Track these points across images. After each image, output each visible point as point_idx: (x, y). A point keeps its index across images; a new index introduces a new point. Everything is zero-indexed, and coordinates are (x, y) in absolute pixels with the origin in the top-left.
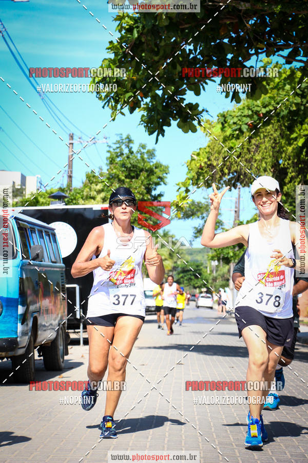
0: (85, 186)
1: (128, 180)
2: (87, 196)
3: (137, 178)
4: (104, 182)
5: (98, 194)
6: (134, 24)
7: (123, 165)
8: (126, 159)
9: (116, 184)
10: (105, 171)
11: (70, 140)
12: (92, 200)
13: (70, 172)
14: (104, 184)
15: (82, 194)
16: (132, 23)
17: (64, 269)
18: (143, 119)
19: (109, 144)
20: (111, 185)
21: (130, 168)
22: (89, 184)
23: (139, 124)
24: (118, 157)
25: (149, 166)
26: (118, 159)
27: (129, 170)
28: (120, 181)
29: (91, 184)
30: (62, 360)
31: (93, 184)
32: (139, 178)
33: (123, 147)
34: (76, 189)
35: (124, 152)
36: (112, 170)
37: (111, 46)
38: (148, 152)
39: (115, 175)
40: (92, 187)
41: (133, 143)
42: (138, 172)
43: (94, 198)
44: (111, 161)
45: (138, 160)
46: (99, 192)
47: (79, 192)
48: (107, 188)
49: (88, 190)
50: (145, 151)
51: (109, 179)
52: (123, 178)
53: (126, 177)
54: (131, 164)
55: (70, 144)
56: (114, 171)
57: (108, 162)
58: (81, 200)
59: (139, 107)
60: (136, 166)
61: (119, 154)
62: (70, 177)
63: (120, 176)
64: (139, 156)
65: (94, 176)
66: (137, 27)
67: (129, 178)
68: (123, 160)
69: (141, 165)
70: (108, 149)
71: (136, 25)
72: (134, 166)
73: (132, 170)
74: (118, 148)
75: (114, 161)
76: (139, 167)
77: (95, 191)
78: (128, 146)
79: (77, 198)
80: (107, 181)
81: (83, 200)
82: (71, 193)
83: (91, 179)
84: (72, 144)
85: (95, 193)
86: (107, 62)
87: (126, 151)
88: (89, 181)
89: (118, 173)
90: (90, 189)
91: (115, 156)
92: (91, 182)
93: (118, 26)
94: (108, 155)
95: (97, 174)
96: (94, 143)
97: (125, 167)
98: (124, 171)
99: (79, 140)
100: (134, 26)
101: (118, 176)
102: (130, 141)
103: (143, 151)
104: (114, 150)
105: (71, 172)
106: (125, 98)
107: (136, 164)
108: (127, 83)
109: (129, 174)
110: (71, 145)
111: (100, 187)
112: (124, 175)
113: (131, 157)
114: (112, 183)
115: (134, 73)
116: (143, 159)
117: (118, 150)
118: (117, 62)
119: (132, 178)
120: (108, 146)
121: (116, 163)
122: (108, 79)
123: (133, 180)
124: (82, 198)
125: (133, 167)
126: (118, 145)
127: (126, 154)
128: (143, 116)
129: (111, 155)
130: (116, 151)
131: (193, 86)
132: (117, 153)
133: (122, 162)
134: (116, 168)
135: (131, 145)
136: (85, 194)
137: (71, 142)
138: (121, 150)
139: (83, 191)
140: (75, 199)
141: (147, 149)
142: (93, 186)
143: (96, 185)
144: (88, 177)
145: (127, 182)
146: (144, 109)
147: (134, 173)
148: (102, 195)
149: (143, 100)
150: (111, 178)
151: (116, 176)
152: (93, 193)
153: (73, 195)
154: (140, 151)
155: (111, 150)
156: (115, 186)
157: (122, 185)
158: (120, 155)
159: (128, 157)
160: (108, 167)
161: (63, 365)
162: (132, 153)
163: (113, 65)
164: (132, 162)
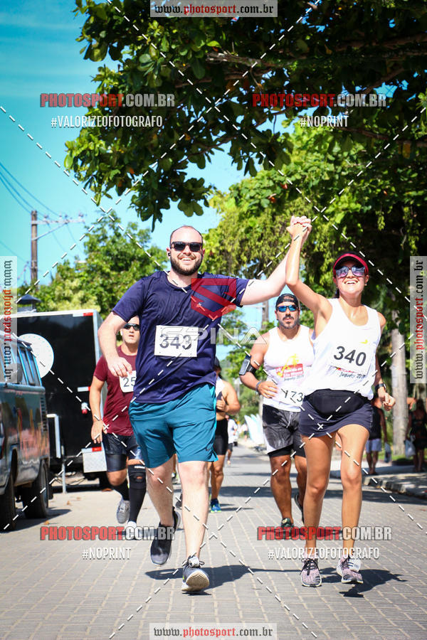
0: (55, 282)
1: (114, 273)
2: (59, 296)
3: (127, 270)
4: (81, 276)
5: (74, 293)
6: (119, 85)
7: (108, 253)
8: (111, 244)
9: (99, 279)
10: (82, 261)
11: (32, 219)
12: (67, 302)
13: (33, 264)
14: (82, 279)
15: (52, 293)
16: (117, 83)
17: (44, 393)
18: (135, 200)
19: (87, 224)
20: (92, 281)
21: (117, 256)
22: (62, 280)
23: (130, 207)
24: (99, 241)
25: (142, 253)
26: (101, 245)
27: (116, 259)
28: (103, 274)
29: (65, 279)
30: (45, 505)
31: (67, 280)
32: (130, 270)
33: (107, 228)
34: (44, 288)
35: (108, 235)
36: (93, 260)
37: (90, 113)
38: (141, 232)
39: (97, 266)
40: (66, 284)
41: (119, 222)
42: (128, 262)
43: (69, 299)
44: (91, 248)
45: (126, 244)
46: (76, 290)
47: (49, 291)
48: (87, 285)
49: (61, 288)
50: (136, 232)
51: (88, 272)
52: (108, 270)
53: (112, 269)
54: (118, 250)
55: (33, 225)
56: (96, 261)
57: (87, 249)
58: (52, 302)
59: (130, 187)
60: (125, 253)
61: (101, 237)
62: (35, 271)
63: (104, 269)
64: (128, 240)
65: (68, 269)
66: (123, 89)
67: (116, 271)
68: (107, 246)
69: (131, 252)
70: (86, 231)
71: (122, 86)
72: (122, 253)
73: (119, 259)
74: (99, 229)
75: (95, 247)
76: (129, 254)
77: (71, 289)
78: (113, 227)
79: (46, 299)
80: (86, 275)
81: (55, 301)
82: (38, 293)
83: (64, 272)
84: (36, 225)
85: (71, 292)
86: (86, 132)
87: (110, 233)
88: (62, 276)
89: (100, 264)
90: (64, 286)
91: (96, 240)
92: (64, 277)
93: (99, 87)
94: (87, 239)
95: (72, 266)
96: (66, 223)
97: (110, 255)
98: (109, 260)
99: (45, 219)
100: (119, 87)
101: (101, 268)
102: (116, 220)
103: (133, 232)
104: (94, 232)
105: (36, 263)
106: (109, 175)
107: (125, 250)
108: (112, 157)
109: (116, 264)
110: (34, 227)
111: (76, 283)
112: (109, 266)
113: (117, 240)
114: (93, 278)
115: (120, 145)
116: (134, 244)
117: (100, 233)
118: (99, 132)
119: (120, 269)
120: (85, 227)
121: (98, 251)
122: (88, 153)
123: (122, 273)
124: (53, 299)
125: (122, 255)
126: (99, 226)
127: (111, 237)
128: (134, 197)
129: (90, 239)
130: (96, 234)
131: (196, 157)
132: (98, 236)
133: (106, 248)
134: (97, 258)
135: (117, 225)
136: (57, 293)
137: (34, 222)
138: (104, 232)
139: (54, 290)
140: (43, 301)
141: (139, 229)
142: (68, 282)
143: (72, 281)
144: (60, 270)
145: (113, 275)
146: (136, 188)
147: (122, 262)
148: (81, 294)
149: (133, 178)
150: (92, 271)
151: (98, 268)
152: (68, 292)
153: (40, 296)
154: (130, 232)
155: (91, 233)
156: (98, 282)
157: (106, 279)
158: (103, 239)
159: (114, 242)
160: (87, 256)
161: (47, 511)
162: (118, 235)
163: (94, 135)
164: (119, 248)
